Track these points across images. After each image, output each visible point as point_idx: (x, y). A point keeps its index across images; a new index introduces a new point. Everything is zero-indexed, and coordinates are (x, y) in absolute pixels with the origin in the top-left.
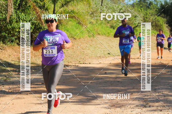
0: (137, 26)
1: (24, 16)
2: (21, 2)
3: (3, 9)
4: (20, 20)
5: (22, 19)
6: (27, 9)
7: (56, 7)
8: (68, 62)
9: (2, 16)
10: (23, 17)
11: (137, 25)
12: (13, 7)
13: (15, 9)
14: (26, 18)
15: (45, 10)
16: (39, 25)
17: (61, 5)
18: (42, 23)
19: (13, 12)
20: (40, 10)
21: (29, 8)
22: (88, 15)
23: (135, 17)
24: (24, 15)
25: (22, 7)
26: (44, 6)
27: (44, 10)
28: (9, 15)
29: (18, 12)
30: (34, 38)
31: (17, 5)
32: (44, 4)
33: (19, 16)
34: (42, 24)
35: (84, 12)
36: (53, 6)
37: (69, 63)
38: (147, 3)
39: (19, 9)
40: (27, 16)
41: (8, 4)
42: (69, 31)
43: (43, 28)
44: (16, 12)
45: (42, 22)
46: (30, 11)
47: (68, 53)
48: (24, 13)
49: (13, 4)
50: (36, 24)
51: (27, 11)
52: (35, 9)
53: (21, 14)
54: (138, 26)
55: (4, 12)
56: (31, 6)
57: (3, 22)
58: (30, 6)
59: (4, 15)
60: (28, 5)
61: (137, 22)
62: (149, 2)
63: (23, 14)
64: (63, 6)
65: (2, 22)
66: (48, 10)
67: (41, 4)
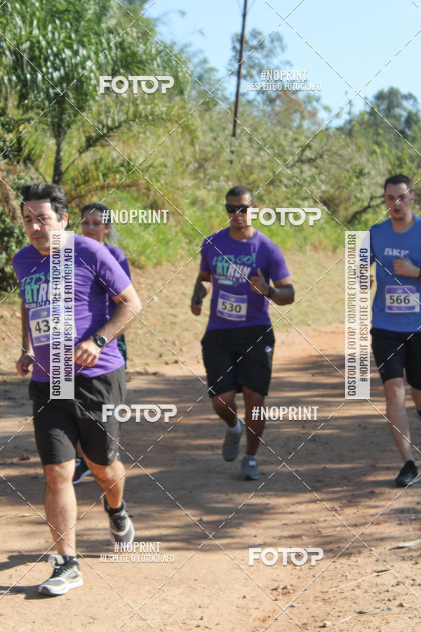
0: (365, 210)
7: (64, 146)
11: (366, 204)
15: (25, 163)
17: (84, 139)
18: (14, 212)
20: (3, 163)
22: (183, 172)
23: (361, 174)
26: (19, 149)
27: (18, 162)
32: (19, 140)
34: (14, 218)
35: (170, 162)
36: (52, 142)
38: (397, 118)
43: (17, 231)
45: (14, 209)
54: (369, 207)
61: (367, 193)
62: (405, 114)
64: (91, 143)
66: (33, 163)
67: (8, 139)
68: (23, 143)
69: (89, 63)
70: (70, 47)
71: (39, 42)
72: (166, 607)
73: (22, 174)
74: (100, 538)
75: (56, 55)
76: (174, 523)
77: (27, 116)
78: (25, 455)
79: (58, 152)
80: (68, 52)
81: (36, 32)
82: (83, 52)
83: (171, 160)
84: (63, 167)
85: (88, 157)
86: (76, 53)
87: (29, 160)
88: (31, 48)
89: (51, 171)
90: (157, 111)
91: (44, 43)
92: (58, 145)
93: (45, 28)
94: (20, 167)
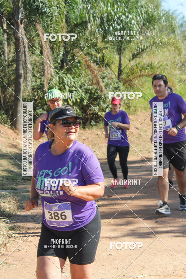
1: (72, 79)
2: (65, 56)
3: (36, 69)
4: (66, 86)
5: (68, 85)
6: (75, 67)
7: (123, 58)
8: (148, 151)
9: (36, 82)
10: (69, 81)
12: (53, 66)
13: (56, 68)
14: (74, 83)
15: (106, 66)
16: (97, 93)
17: (131, 55)
18: (102, 88)
19: (53, 74)
20: (96, 67)
21: (79, 64)
22: (175, 67)
24: (71, 77)
25: (67, 64)
26: (103, 61)
27: (103, 66)
28: (47, 80)
29: (61, 73)
30: (90, 114)
31: (59, 61)
32: (103, 57)
33: (63, 79)
34: (102, 91)
35: (169, 63)
36: (117, 57)
37: (149, 153)
39: (62, 67)
40: (77, 78)
41: (45, 61)
42: (146, 99)
43: (103, 96)
44: (58, 73)
45: (102, 87)
46: (80, 69)
47: (146, 136)
48: (71, 74)
49: (52, 61)
50: (91, 92)
51: (76, 71)
52: (89, 67)
53: (67, 76)
55: (39, 74)
56: (81, 61)
57: (38, 92)
58: (79, 62)
59: (39, 80)
60: (76, 61)
63: (69, 75)
64: (134, 56)
65: (36, 92)
66: (109, 66)
67: (98, 56)
68: (105, 58)
69: (133, 21)
70: (124, 14)
71: (111, 13)
72: (175, 263)
73: (105, 71)
74: (144, 231)
75: (119, 18)
76: (177, 225)
77: (106, 46)
78: (110, 195)
79: (120, 61)
80: (124, 17)
81: (109, 9)
82: (130, 16)
83: (170, 62)
84: (122, 68)
85: (133, 63)
86: (127, 17)
87: (108, 65)
88: (108, 16)
89: (117, 70)
90: (163, 41)
91: (113, 13)
92: (120, 58)
93: (113, 6)
94: (104, 69)
